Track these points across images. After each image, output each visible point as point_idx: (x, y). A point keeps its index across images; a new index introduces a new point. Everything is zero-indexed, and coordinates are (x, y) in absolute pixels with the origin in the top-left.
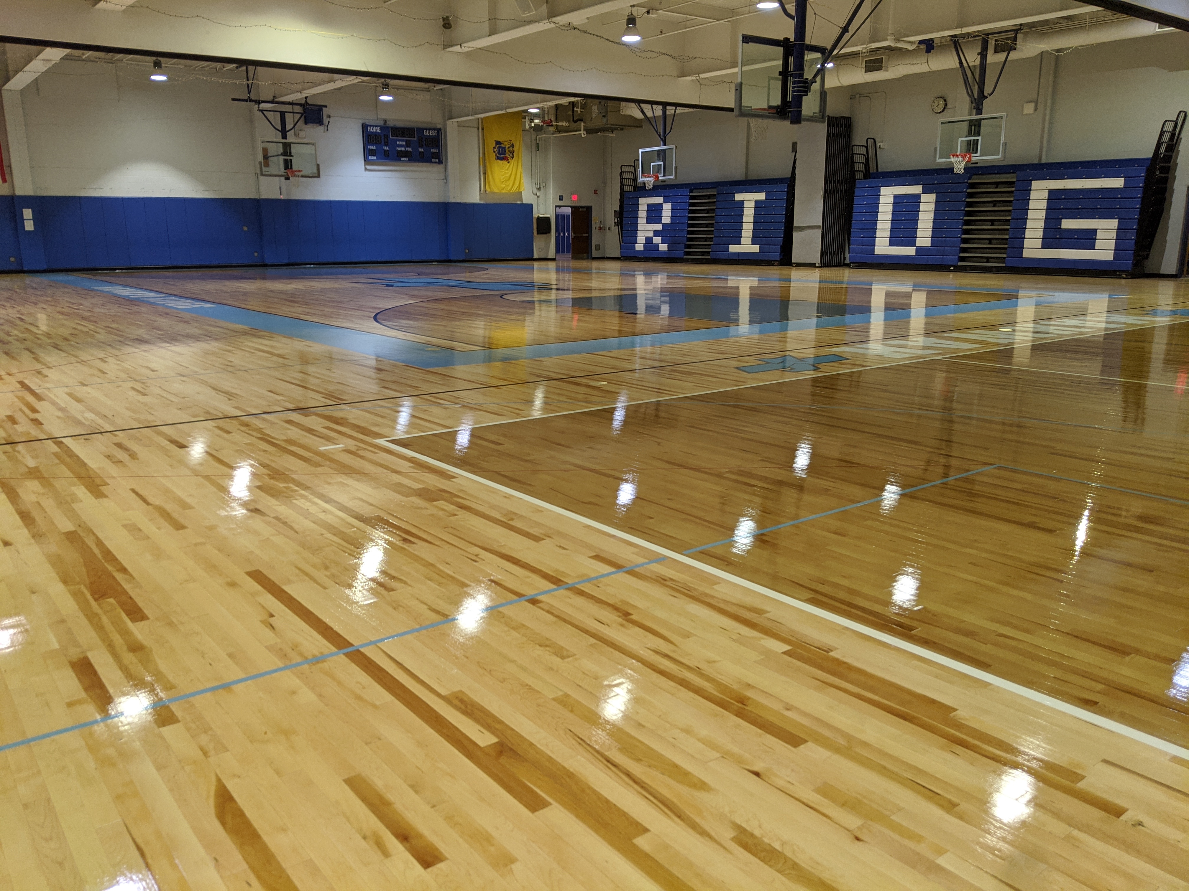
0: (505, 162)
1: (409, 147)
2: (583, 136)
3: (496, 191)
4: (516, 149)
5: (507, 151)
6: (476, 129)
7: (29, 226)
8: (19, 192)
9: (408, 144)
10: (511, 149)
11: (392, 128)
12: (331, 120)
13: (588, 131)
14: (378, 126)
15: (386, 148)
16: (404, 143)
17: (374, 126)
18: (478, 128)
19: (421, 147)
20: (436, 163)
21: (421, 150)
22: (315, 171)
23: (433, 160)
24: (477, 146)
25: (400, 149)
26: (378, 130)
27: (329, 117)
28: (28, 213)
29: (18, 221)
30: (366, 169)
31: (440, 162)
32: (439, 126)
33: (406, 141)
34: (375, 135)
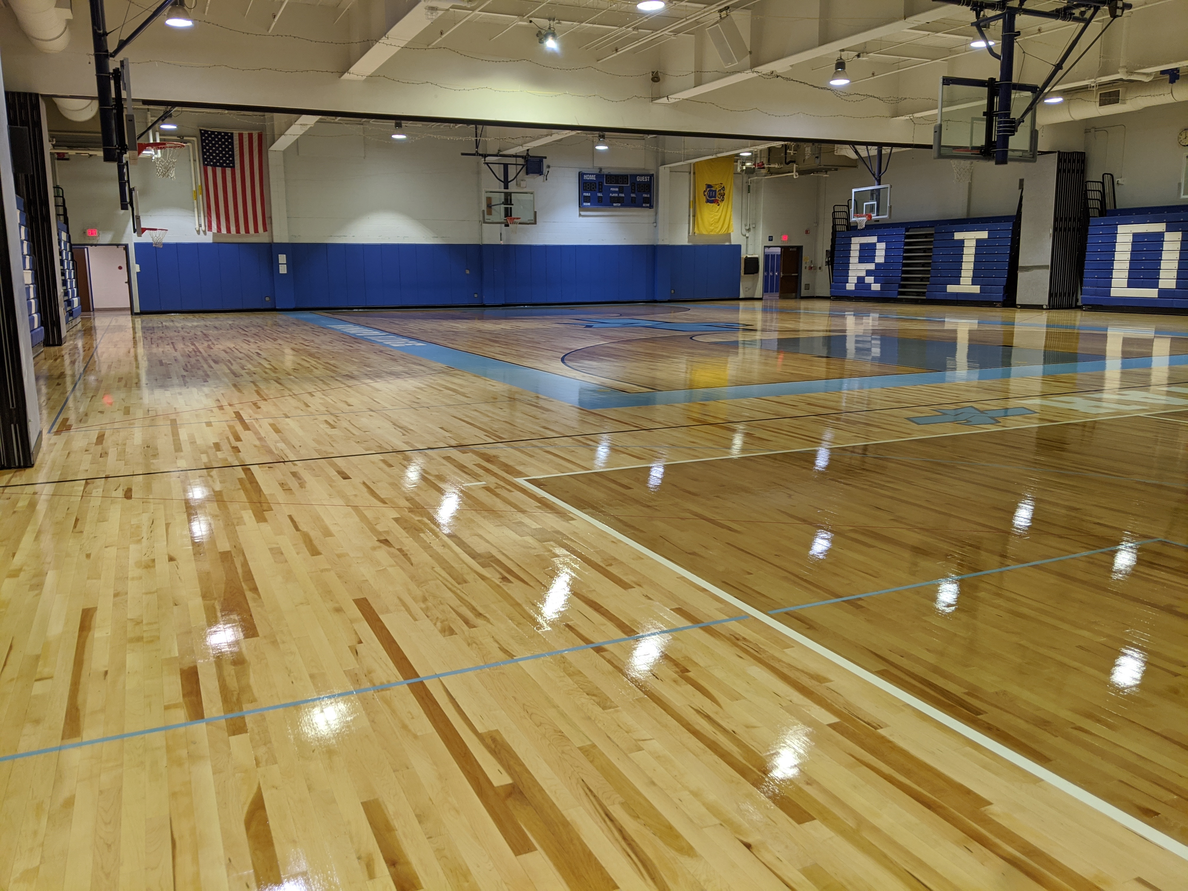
0: (715, 205)
1: (622, 193)
2: (795, 177)
3: (705, 233)
4: (726, 192)
5: (717, 194)
6: (688, 174)
7: (283, 270)
8: (276, 240)
9: (621, 190)
10: (722, 191)
11: (607, 175)
12: (550, 170)
13: (801, 172)
14: (593, 174)
15: (600, 195)
16: (617, 189)
17: (589, 174)
18: (690, 173)
19: (633, 193)
20: (647, 207)
21: (633, 195)
22: (533, 218)
23: (644, 205)
24: (688, 189)
25: (614, 195)
26: (593, 178)
27: (549, 167)
28: (282, 258)
29: (274, 264)
30: (580, 215)
31: (651, 207)
32: (651, 173)
33: (619, 187)
34: (591, 182)
